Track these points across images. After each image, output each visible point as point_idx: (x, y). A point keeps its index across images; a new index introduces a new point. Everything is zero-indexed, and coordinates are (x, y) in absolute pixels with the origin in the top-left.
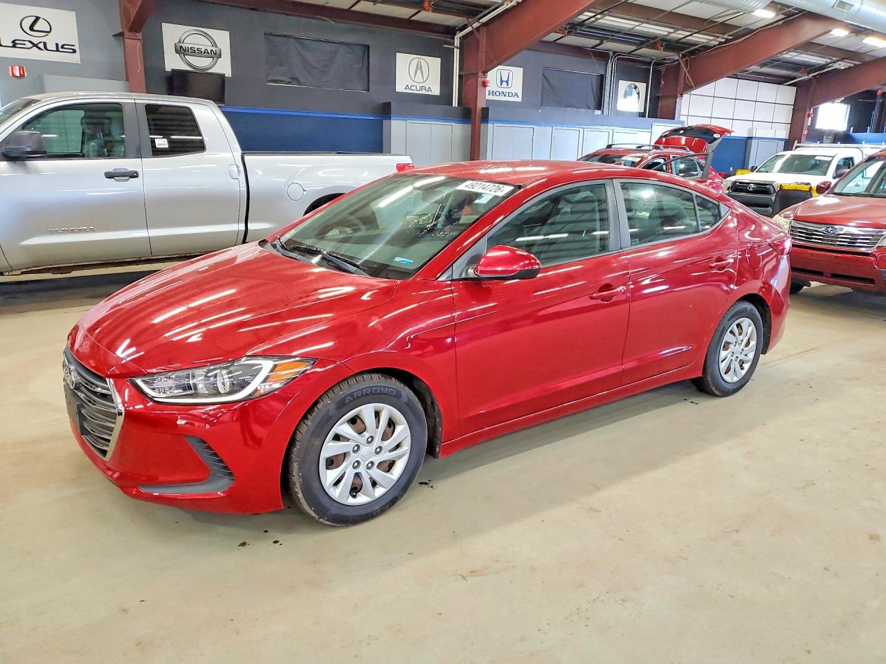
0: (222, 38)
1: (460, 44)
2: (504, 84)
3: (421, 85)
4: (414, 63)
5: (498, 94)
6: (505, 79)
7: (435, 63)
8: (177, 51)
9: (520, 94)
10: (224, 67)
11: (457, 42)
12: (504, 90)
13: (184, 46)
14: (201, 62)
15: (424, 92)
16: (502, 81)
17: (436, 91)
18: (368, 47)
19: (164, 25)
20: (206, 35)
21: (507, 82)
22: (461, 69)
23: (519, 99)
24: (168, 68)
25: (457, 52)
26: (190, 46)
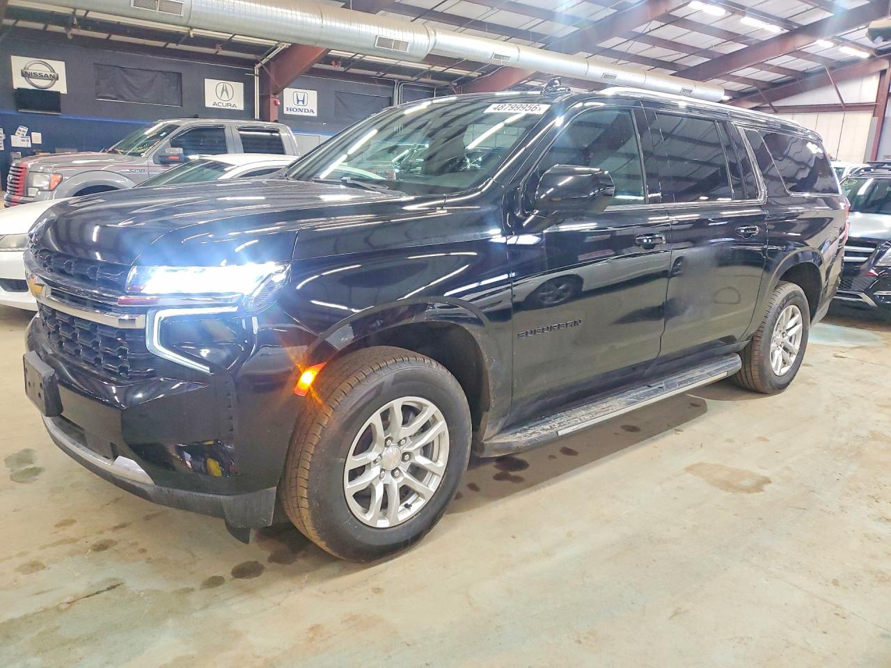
0: (59, 67)
1: (259, 73)
2: (301, 103)
3: (227, 102)
4: (221, 87)
5: (295, 110)
6: (301, 99)
7: (238, 87)
8: (23, 75)
9: (315, 111)
10: (61, 87)
11: (257, 71)
12: (301, 107)
13: (28, 71)
14: (42, 83)
15: (229, 107)
16: (298, 101)
17: (240, 106)
18: (180, 75)
19: (13, 58)
20: (46, 64)
21: (303, 101)
22: (261, 91)
23: (315, 114)
24: (16, 86)
25: (257, 79)
26: (33, 72)
